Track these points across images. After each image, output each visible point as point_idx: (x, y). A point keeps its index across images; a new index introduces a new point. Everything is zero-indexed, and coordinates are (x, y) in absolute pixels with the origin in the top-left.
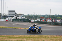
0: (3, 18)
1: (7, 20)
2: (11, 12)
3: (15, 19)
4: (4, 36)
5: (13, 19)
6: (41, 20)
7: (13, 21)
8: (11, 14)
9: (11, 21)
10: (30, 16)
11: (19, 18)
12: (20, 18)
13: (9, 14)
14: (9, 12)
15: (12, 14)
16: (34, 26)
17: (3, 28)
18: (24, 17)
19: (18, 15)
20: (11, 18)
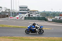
0: (13, 15)
1: (17, 18)
2: (23, 8)
3: (28, 16)
4: (16, 38)
5: (25, 16)
6: (60, 18)
7: (25, 19)
8: (22, 10)
9: (23, 19)
10: (46, 13)
11: (32, 16)
12: (34, 16)
13: (20, 10)
14: (20, 8)
15: (24, 10)
16: (34, 25)
17: (14, 28)
18: (39, 14)
19: (31, 11)
20: (23, 15)
